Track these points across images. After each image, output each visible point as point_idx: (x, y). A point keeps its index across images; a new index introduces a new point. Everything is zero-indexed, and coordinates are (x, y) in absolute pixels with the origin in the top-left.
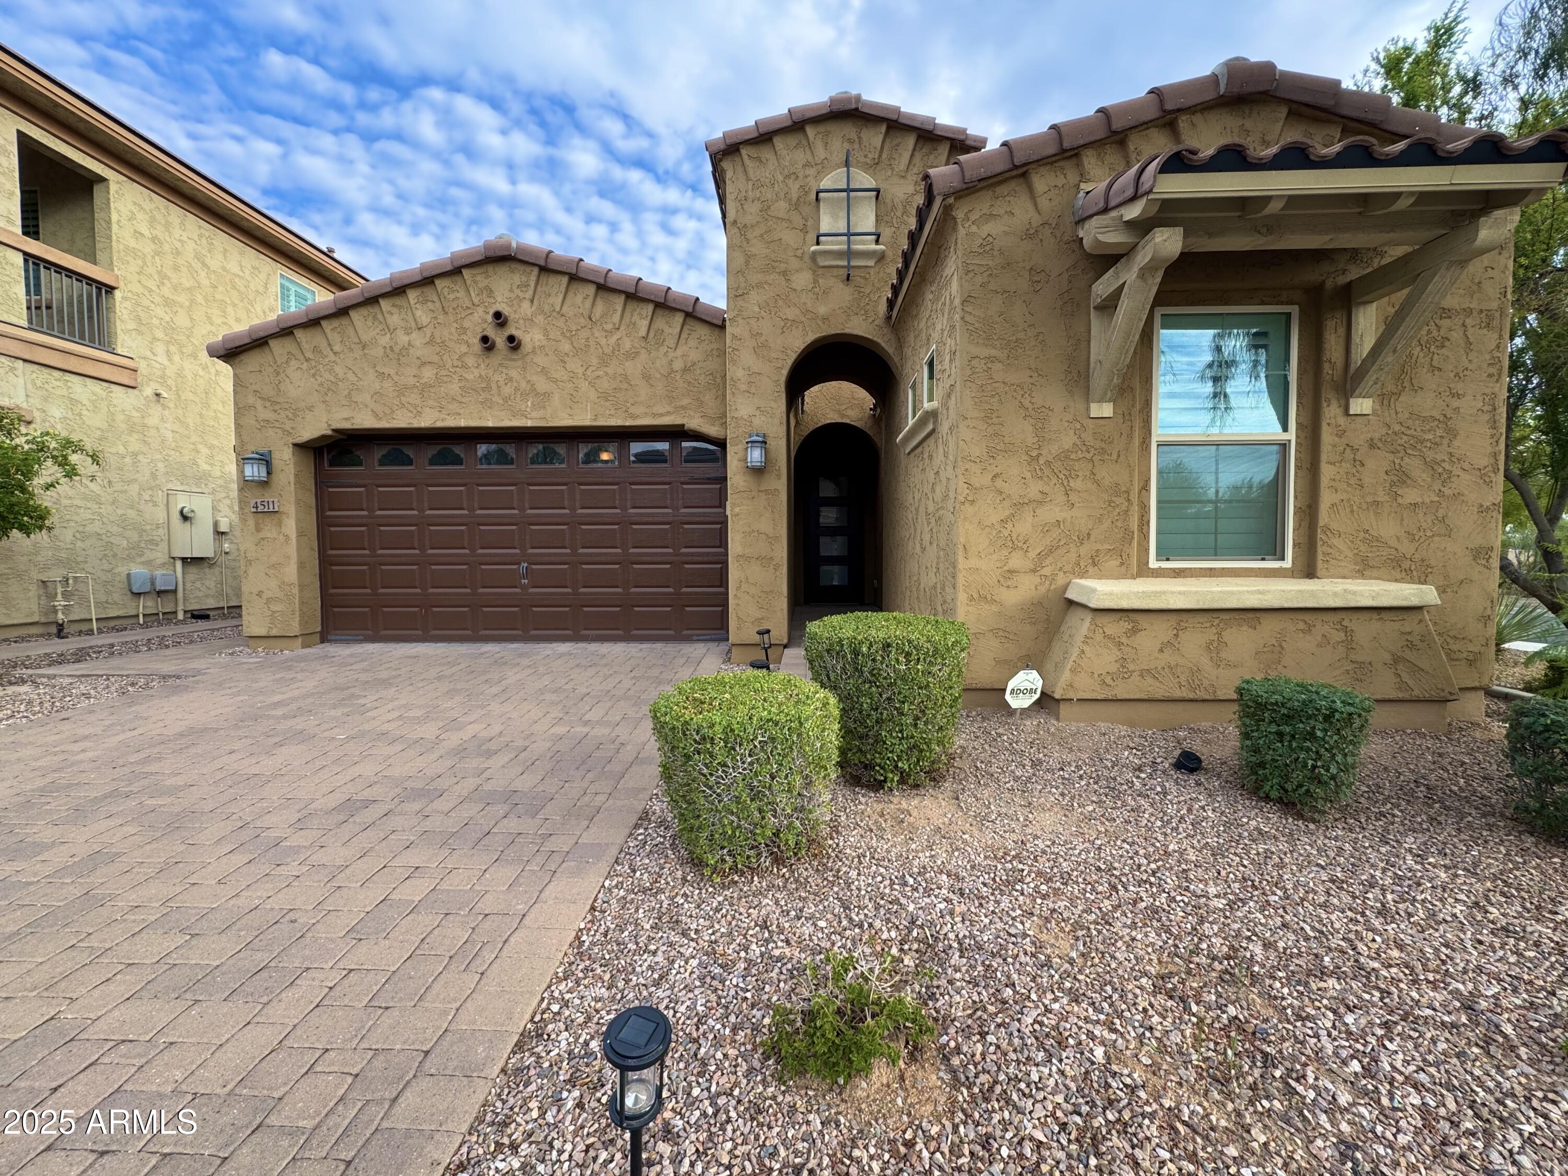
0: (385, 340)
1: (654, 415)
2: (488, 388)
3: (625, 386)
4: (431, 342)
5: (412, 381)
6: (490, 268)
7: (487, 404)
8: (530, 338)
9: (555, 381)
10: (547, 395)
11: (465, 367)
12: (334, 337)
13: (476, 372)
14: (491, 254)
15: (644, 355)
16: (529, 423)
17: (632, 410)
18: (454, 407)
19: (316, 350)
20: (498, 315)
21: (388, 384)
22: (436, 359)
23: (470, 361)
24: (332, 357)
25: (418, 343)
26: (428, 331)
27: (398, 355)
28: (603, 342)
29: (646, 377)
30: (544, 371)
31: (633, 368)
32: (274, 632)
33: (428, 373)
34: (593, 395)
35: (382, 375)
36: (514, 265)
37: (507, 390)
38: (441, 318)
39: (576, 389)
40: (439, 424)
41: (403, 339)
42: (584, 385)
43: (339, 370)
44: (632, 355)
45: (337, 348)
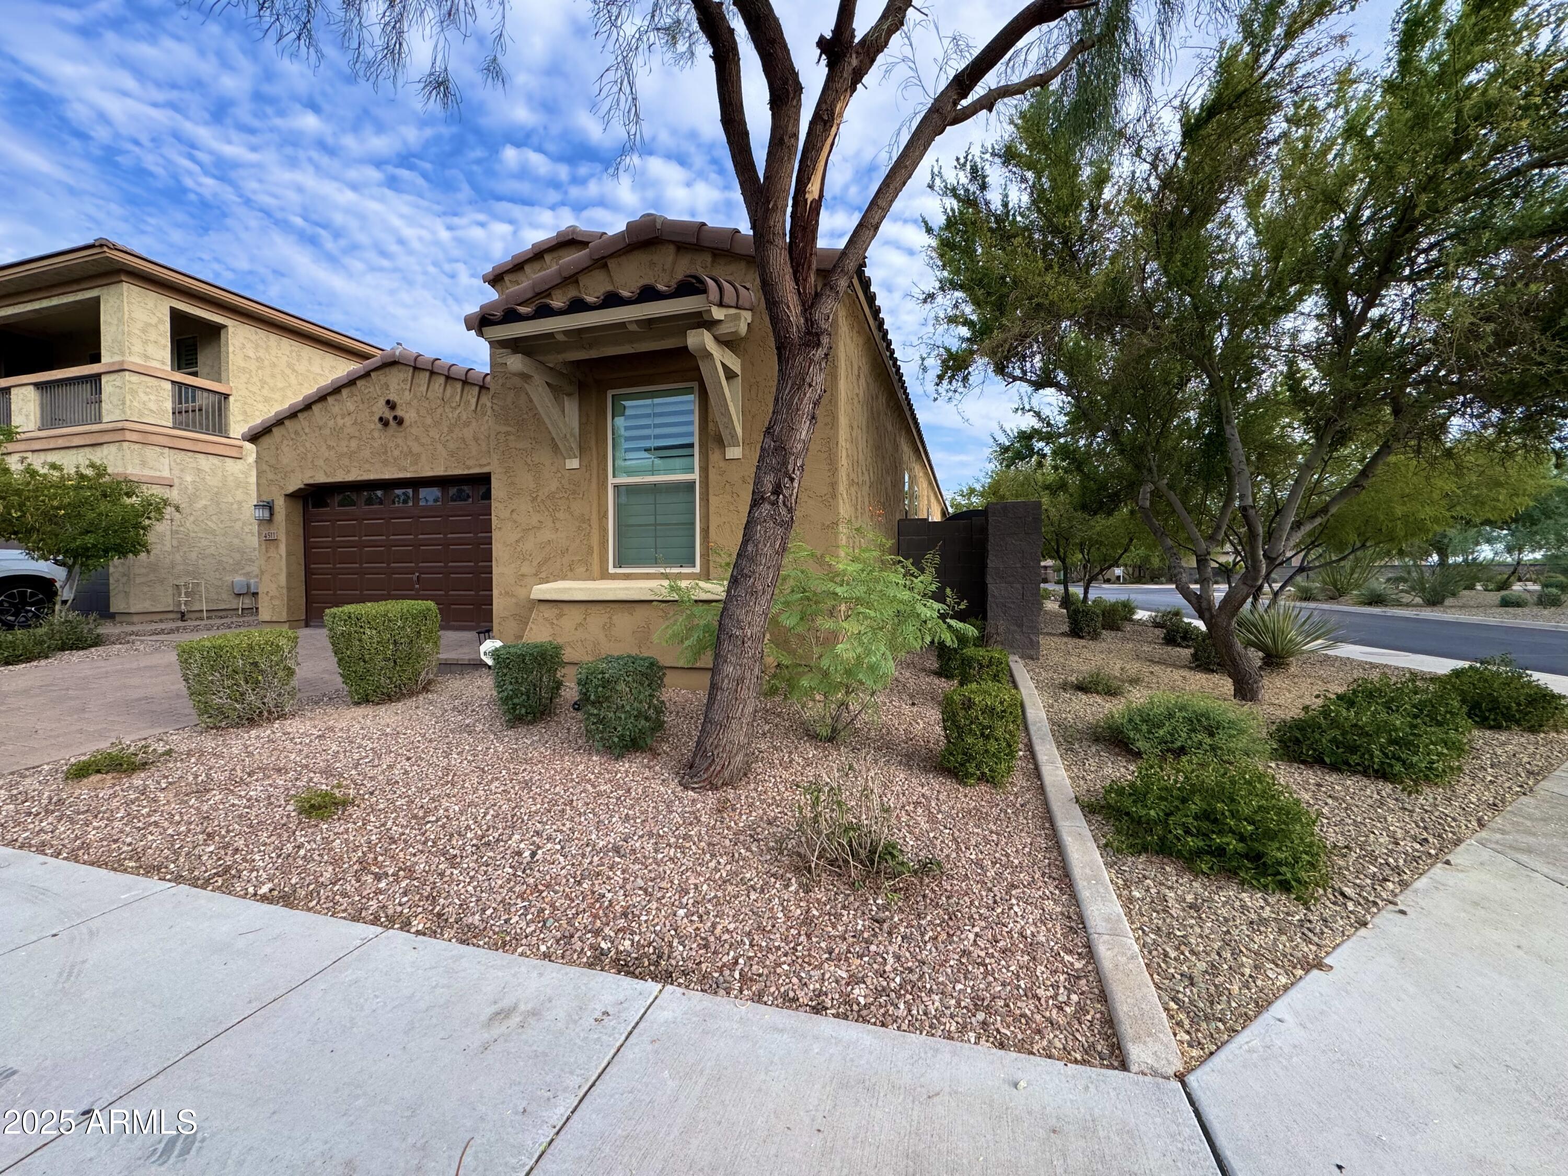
0: (331, 423)
1: (481, 466)
2: (385, 453)
3: (463, 446)
4: (355, 423)
5: (345, 449)
6: (387, 370)
7: (385, 463)
8: (409, 416)
9: (423, 445)
10: (418, 455)
11: (373, 438)
12: (305, 424)
13: (379, 442)
14: (385, 361)
15: (474, 424)
16: (409, 475)
17: (468, 463)
18: (367, 466)
19: (296, 433)
20: (388, 402)
21: (332, 453)
22: (357, 434)
23: (376, 434)
24: (304, 437)
25: (348, 424)
26: (354, 416)
27: (337, 432)
28: (450, 415)
29: (476, 439)
30: (417, 439)
31: (468, 433)
32: (274, 619)
33: (354, 444)
34: (444, 453)
35: (329, 448)
36: (400, 367)
37: (396, 453)
38: (361, 407)
39: (435, 450)
40: (359, 478)
41: (340, 422)
42: (440, 447)
43: (308, 445)
44: (467, 424)
45: (307, 430)
